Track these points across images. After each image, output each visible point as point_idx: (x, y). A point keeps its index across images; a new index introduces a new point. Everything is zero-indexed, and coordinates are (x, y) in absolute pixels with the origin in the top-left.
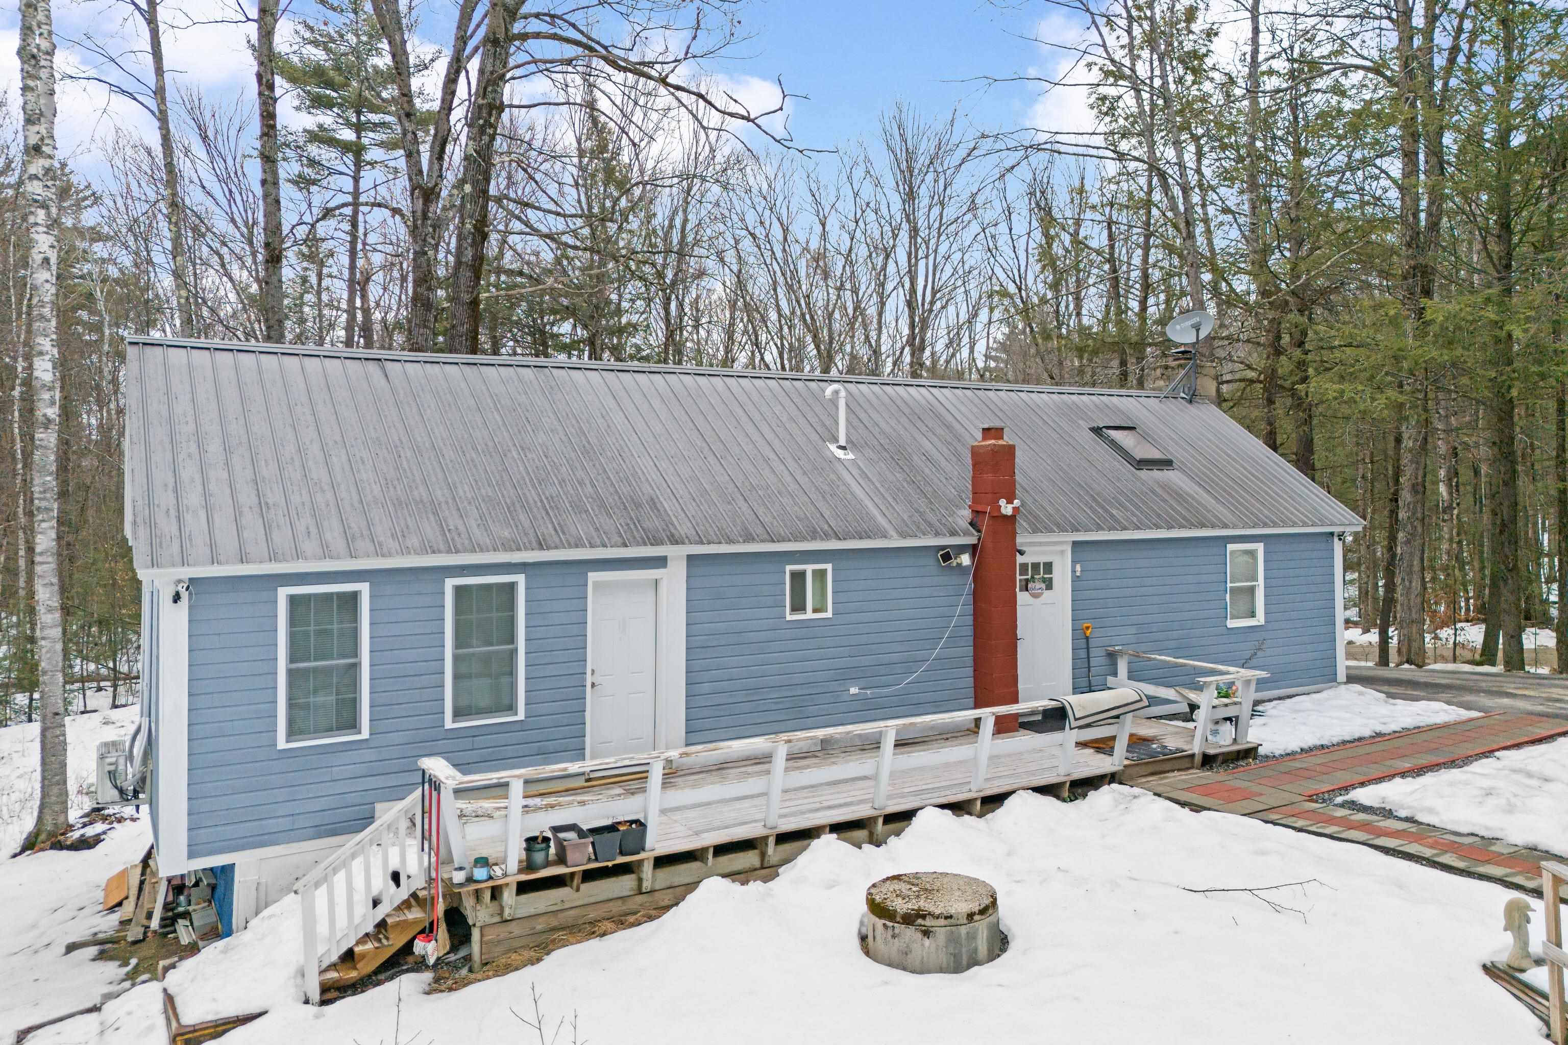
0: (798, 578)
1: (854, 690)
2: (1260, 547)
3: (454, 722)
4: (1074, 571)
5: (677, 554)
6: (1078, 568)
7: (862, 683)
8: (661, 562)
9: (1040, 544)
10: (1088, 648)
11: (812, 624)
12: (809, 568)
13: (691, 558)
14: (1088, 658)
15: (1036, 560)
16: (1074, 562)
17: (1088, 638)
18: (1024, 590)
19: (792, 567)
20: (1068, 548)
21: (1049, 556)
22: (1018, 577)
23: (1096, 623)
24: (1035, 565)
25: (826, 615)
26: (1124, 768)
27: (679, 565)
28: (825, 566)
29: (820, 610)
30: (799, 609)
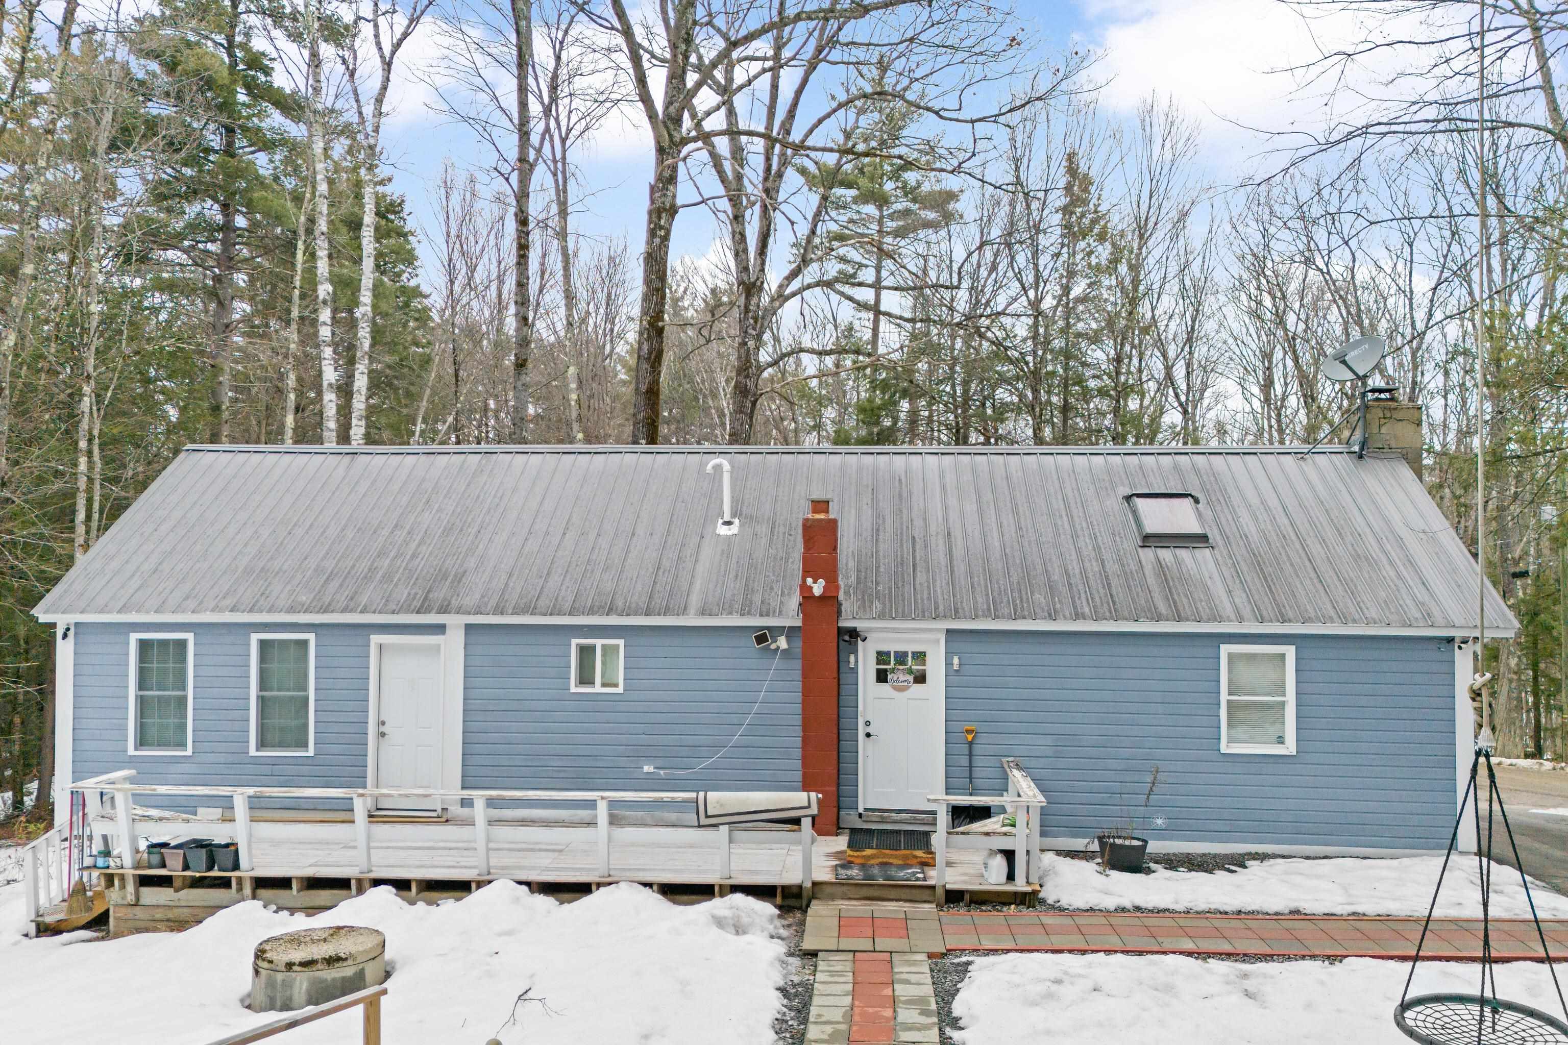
0: (586, 652)
1: (646, 769)
2: (1290, 652)
3: (257, 750)
4: (949, 664)
5: (455, 622)
6: (956, 661)
7: (660, 761)
8: (440, 629)
9: (894, 630)
10: (971, 755)
11: (599, 698)
12: (599, 643)
13: (469, 628)
14: (971, 766)
15: (901, 648)
16: (949, 654)
17: (971, 743)
18: (882, 681)
19: (578, 641)
20: (941, 637)
21: (923, 644)
22: (873, 667)
23: (984, 727)
24: (900, 654)
25: (616, 690)
26: (814, 884)
27: (457, 632)
28: (617, 642)
29: (611, 685)
30: (587, 682)
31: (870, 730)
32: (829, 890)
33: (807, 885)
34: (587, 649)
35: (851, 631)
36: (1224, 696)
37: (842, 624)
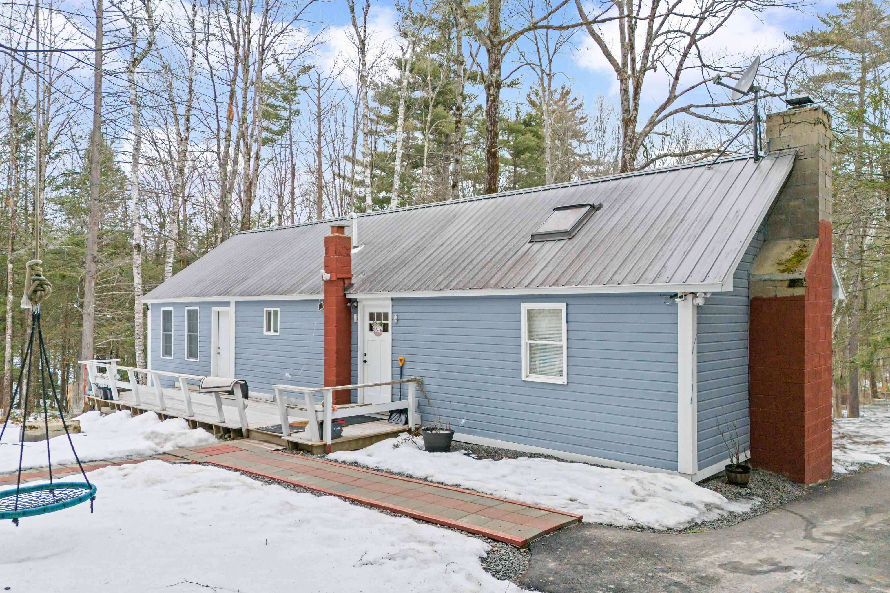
1: (286, 375)
2: (564, 308)
3: (187, 358)
4: (393, 319)
5: (232, 300)
6: (396, 317)
7: (291, 371)
8: (229, 303)
10: (401, 374)
11: (272, 338)
13: (237, 302)
15: (379, 311)
16: (393, 313)
17: (402, 367)
18: (371, 329)
19: (266, 309)
20: (390, 303)
21: (387, 307)
22: (367, 322)
23: (408, 358)
24: (379, 315)
25: (278, 334)
26: (248, 431)
27: (233, 305)
28: (278, 309)
29: (276, 331)
30: (269, 329)
31: (366, 358)
32: (254, 434)
33: (244, 430)
34: (269, 313)
35: (356, 300)
36: (525, 340)
37: (349, 296)
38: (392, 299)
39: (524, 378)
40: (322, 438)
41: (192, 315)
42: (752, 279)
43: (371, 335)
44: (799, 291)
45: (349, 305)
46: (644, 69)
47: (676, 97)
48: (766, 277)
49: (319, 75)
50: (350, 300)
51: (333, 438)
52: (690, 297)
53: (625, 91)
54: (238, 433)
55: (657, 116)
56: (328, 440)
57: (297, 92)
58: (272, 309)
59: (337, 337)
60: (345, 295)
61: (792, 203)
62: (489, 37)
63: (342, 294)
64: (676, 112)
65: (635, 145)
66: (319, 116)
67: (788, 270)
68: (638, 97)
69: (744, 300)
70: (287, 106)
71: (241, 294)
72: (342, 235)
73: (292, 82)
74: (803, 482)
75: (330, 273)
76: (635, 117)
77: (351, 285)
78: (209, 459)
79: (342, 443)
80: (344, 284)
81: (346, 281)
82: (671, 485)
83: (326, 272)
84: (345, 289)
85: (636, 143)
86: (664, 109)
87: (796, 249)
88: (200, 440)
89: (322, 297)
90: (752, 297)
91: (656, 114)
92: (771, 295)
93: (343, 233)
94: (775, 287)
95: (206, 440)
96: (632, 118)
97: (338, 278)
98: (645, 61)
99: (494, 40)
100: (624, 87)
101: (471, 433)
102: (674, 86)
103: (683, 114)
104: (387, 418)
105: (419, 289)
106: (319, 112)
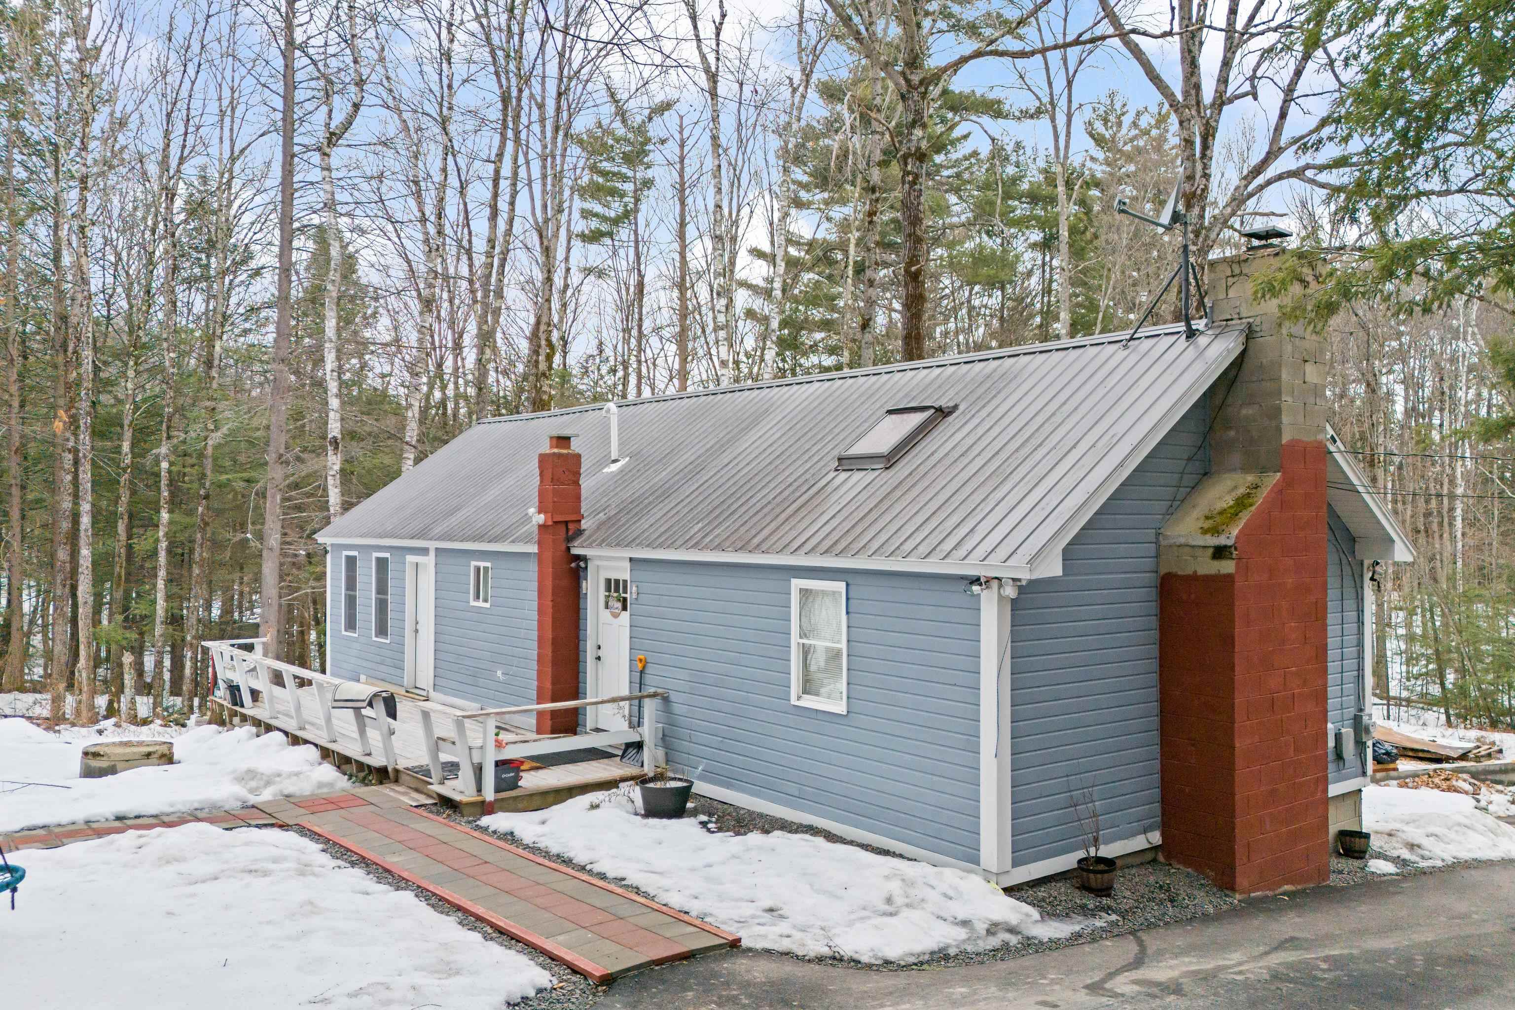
1: (498, 673)
2: (842, 589)
3: (376, 636)
4: (631, 593)
5: (431, 546)
6: (634, 589)
7: (503, 669)
8: (427, 551)
10: (641, 684)
11: (481, 611)
13: (437, 550)
15: (615, 576)
16: (632, 582)
17: (642, 672)
18: (607, 607)
19: (474, 563)
20: (627, 565)
21: (623, 573)
22: (602, 593)
23: (651, 658)
24: (617, 582)
25: (487, 605)
26: (397, 771)
27: (432, 554)
28: (488, 564)
29: (486, 601)
30: (477, 597)
31: (600, 653)
32: (403, 778)
33: (390, 769)
34: (478, 569)
35: (584, 559)
36: (795, 639)
37: (575, 551)
38: (631, 559)
39: (794, 701)
40: (479, 790)
41: (382, 564)
42: (1163, 543)
43: (605, 615)
44: (1227, 567)
45: (573, 565)
46: (1221, 101)
47: (1281, 150)
48: (1182, 540)
49: (681, 118)
50: (578, 558)
51: (497, 790)
52: (995, 584)
53: (1188, 142)
54: (383, 775)
55: (1246, 186)
56: (489, 794)
57: (650, 147)
58: (482, 564)
59: (554, 620)
60: (568, 549)
61: (1244, 412)
62: (903, 74)
63: (563, 547)
64: (1280, 177)
65: (1205, 240)
66: (682, 191)
67: (1215, 531)
68: (1208, 152)
69: (1149, 578)
70: (630, 174)
71: (439, 539)
72: (565, 451)
73: (641, 130)
74: (1233, 889)
75: (545, 513)
76: (1203, 190)
77: (580, 532)
78: (305, 821)
79: (515, 798)
80: (567, 530)
81: (571, 526)
82: (956, 889)
83: (539, 512)
84: (569, 539)
85: (1207, 237)
86: (1259, 173)
87: (1242, 491)
88: (321, 785)
89: (534, 549)
90: (1163, 571)
91: (1244, 182)
92: (1189, 571)
93: (569, 447)
94: (1195, 557)
95: (330, 785)
96: (1199, 192)
97: (556, 523)
98: (1222, 87)
99: (912, 77)
100: (1185, 134)
101: (729, 786)
102: (1278, 129)
103: (1294, 181)
104: (620, 753)
105: (660, 546)
106: (682, 184)
